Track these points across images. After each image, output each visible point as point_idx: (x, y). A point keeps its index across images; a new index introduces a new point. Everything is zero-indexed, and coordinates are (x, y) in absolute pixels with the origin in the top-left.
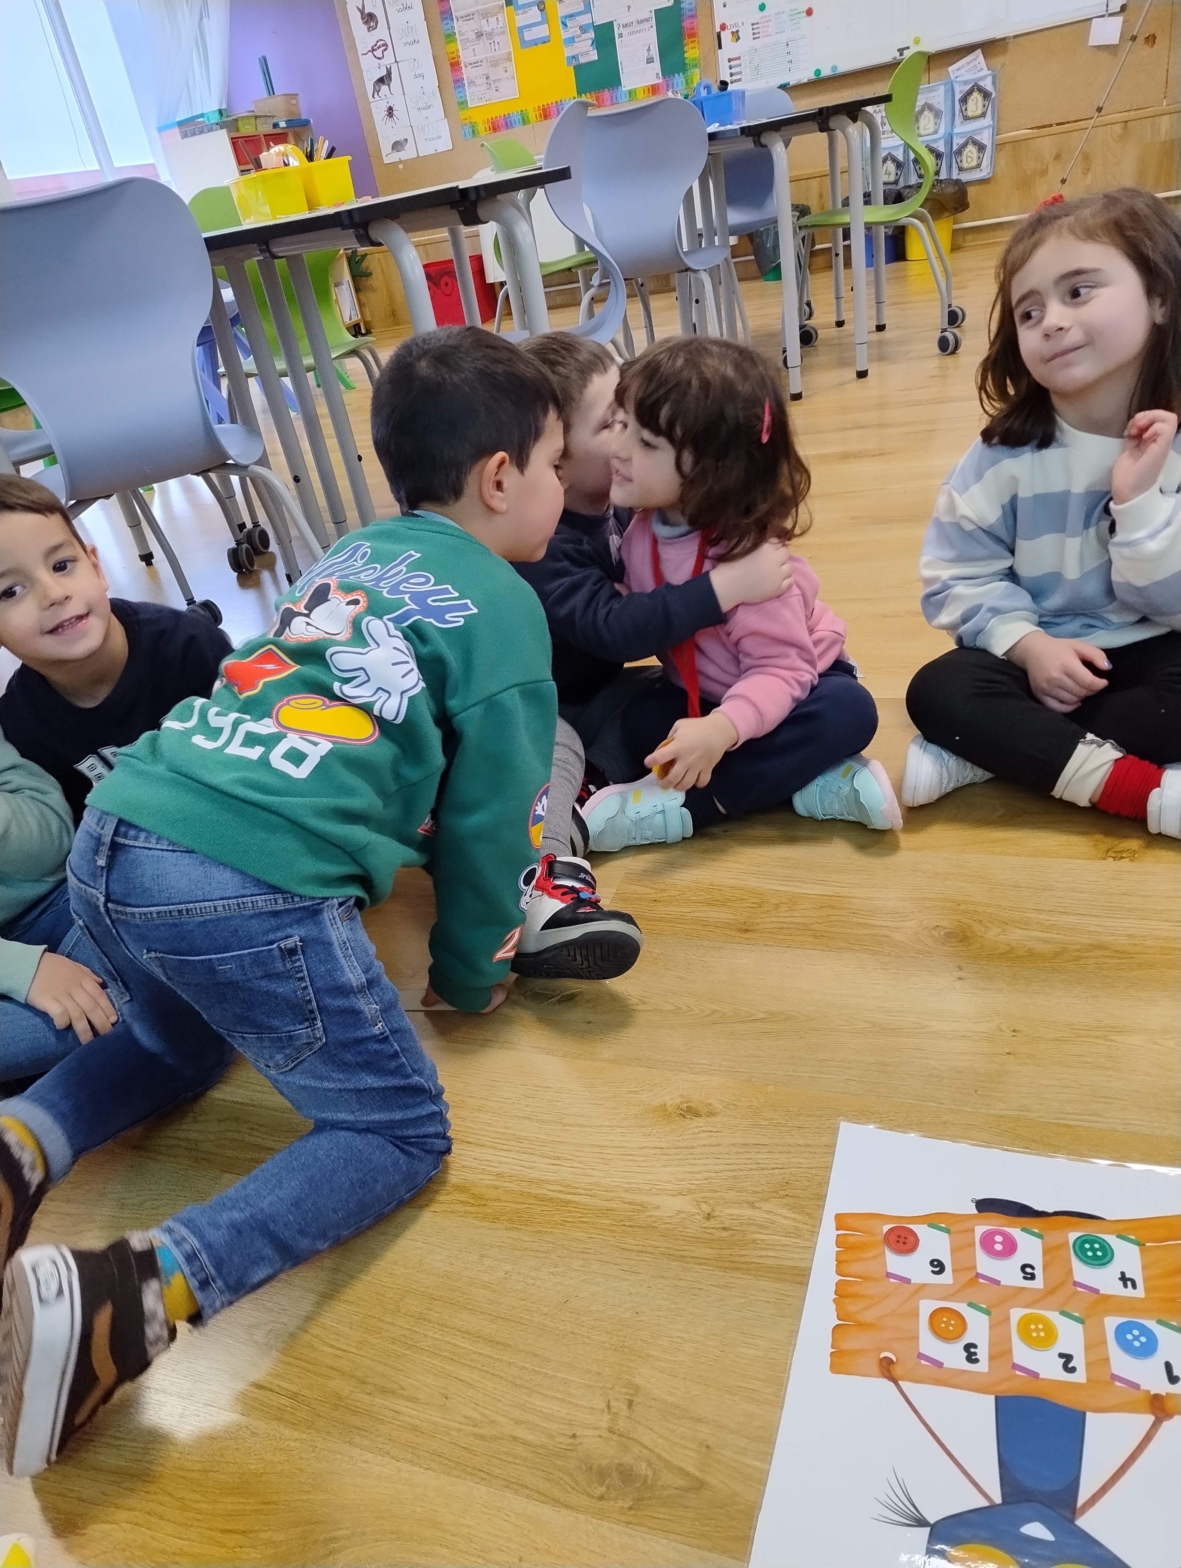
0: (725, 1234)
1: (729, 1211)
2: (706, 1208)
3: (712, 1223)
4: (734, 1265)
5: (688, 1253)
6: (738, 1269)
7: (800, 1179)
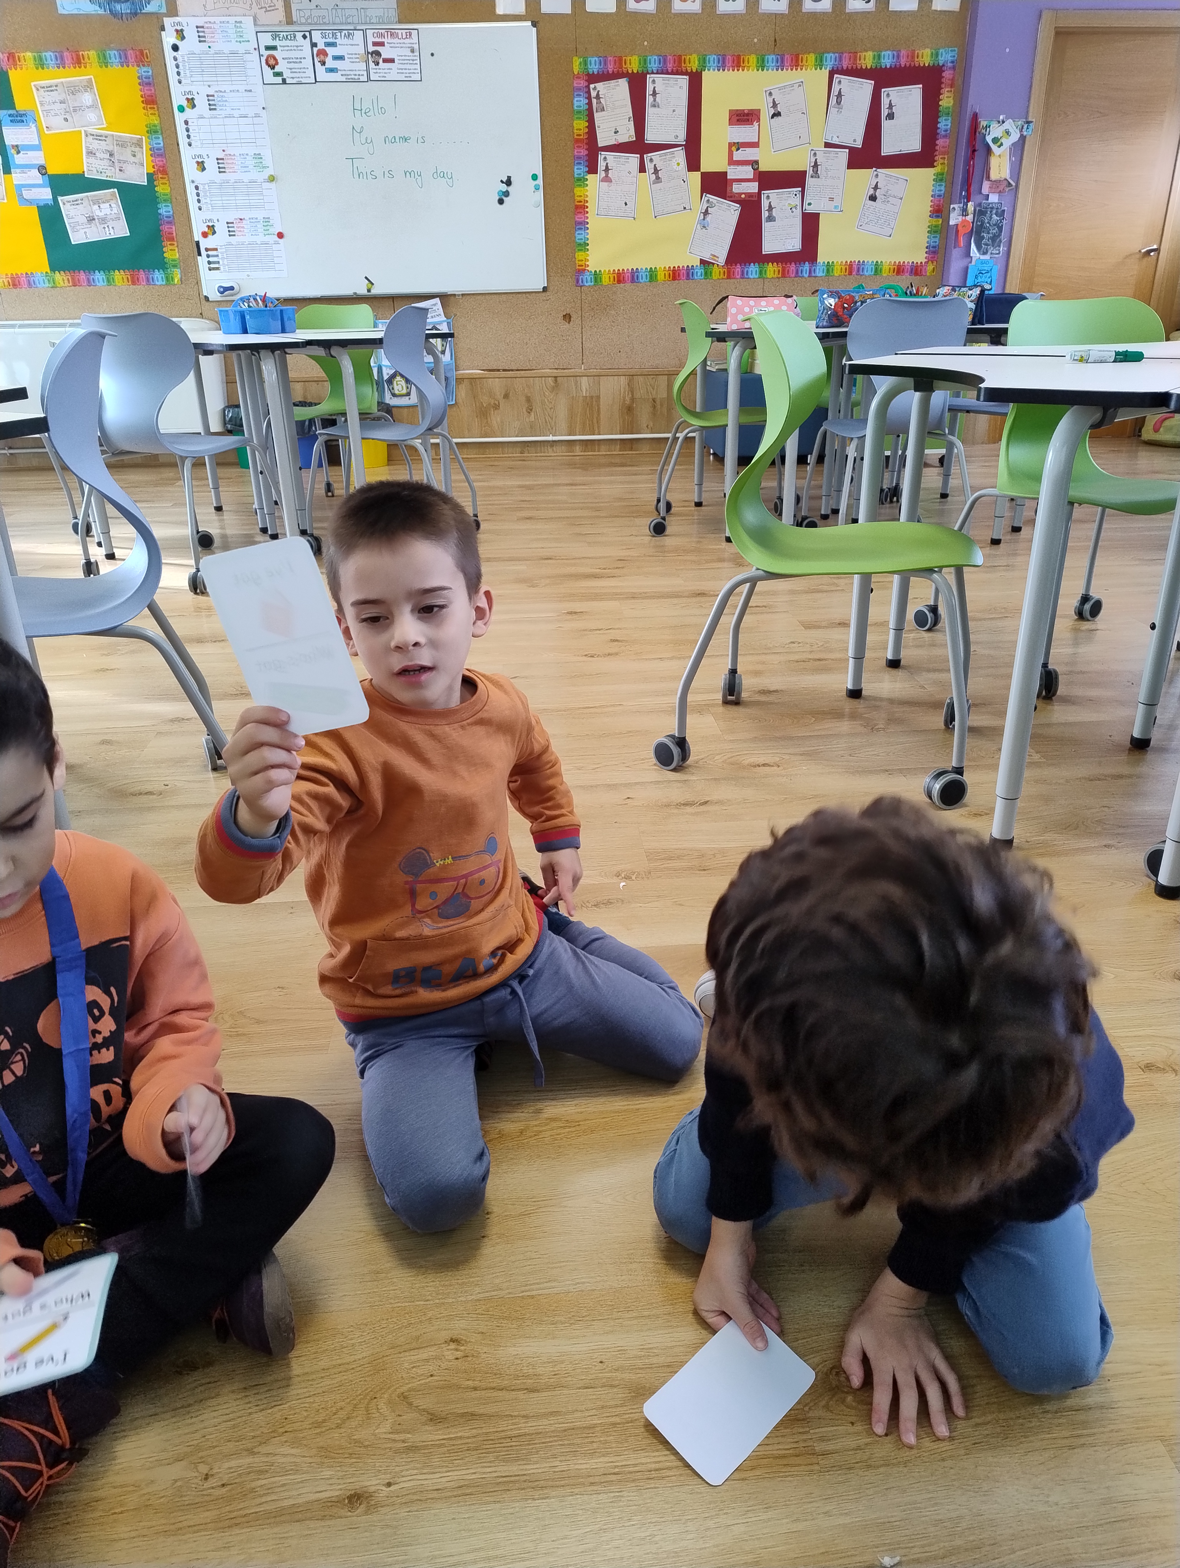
0: (224, 1490)
1: (226, 1465)
2: (203, 1468)
3: (212, 1482)
4: (234, 1521)
5: (185, 1524)
6: (237, 1525)
7: (298, 1411)
